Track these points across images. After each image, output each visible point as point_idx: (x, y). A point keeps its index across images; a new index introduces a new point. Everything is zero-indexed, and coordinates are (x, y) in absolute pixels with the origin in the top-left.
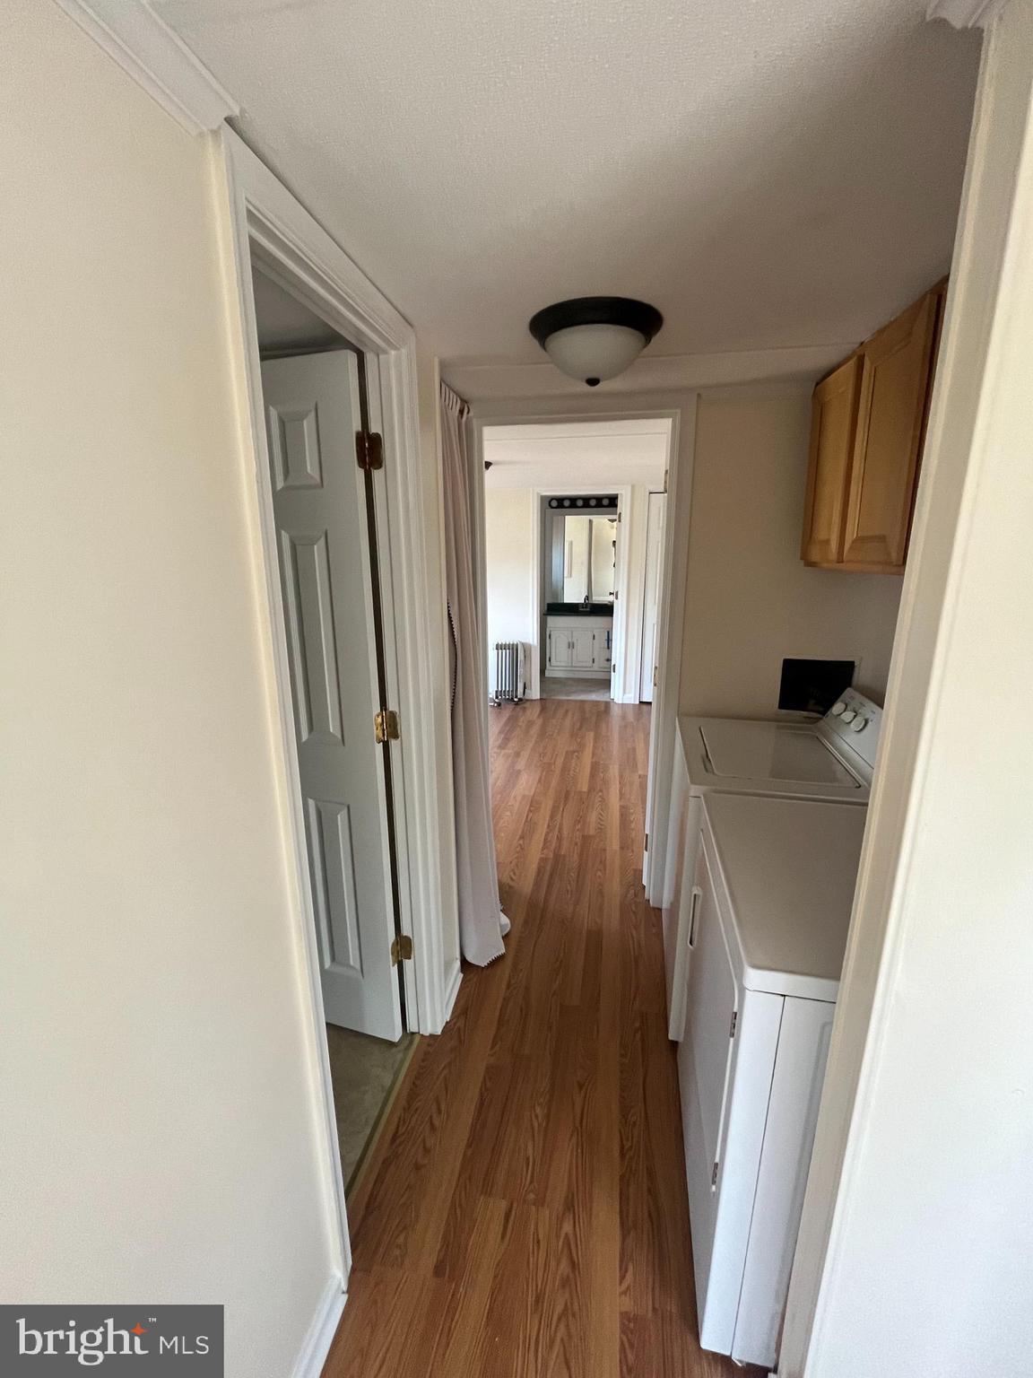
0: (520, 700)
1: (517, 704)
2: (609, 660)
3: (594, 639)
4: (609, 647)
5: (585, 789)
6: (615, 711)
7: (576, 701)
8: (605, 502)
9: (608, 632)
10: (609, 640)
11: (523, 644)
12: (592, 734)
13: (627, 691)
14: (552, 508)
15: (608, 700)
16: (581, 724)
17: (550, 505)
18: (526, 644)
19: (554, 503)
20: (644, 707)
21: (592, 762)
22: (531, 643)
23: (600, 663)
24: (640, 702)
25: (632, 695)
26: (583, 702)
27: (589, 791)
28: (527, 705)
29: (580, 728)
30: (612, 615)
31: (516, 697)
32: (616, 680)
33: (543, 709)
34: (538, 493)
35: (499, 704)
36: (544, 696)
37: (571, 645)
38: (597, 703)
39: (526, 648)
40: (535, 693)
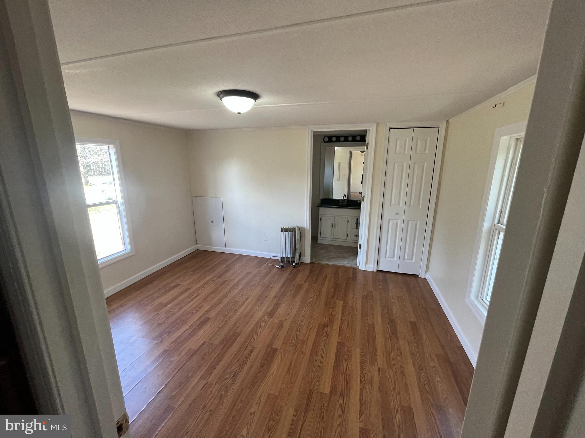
0: (297, 264)
1: (294, 267)
2: (357, 236)
3: (348, 222)
4: (357, 228)
5: (327, 391)
6: (360, 278)
7: (333, 266)
8: (358, 138)
9: (357, 219)
10: (358, 224)
11: (299, 228)
12: (341, 303)
13: (368, 262)
14: (325, 142)
15: (355, 266)
16: (335, 290)
17: (324, 141)
18: (302, 228)
19: (326, 139)
20: (380, 274)
21: (338, 343)
22: (305, 227)
23: (352, 237)
24: (378, 271)
25: (372, 266)
26: (338, 267)
27: (331, 392)
28: (301, 268)
29: (333, 297)
30: (360, 209)
31: (294, 262)
32: (361, 253)
33: (311, 271)
34: (312, 130)
35: (283, 267)
36: (313, 261)
37: (334, 226)
38: (347, 268)
39: (302, 231)
40: (307, 259)
